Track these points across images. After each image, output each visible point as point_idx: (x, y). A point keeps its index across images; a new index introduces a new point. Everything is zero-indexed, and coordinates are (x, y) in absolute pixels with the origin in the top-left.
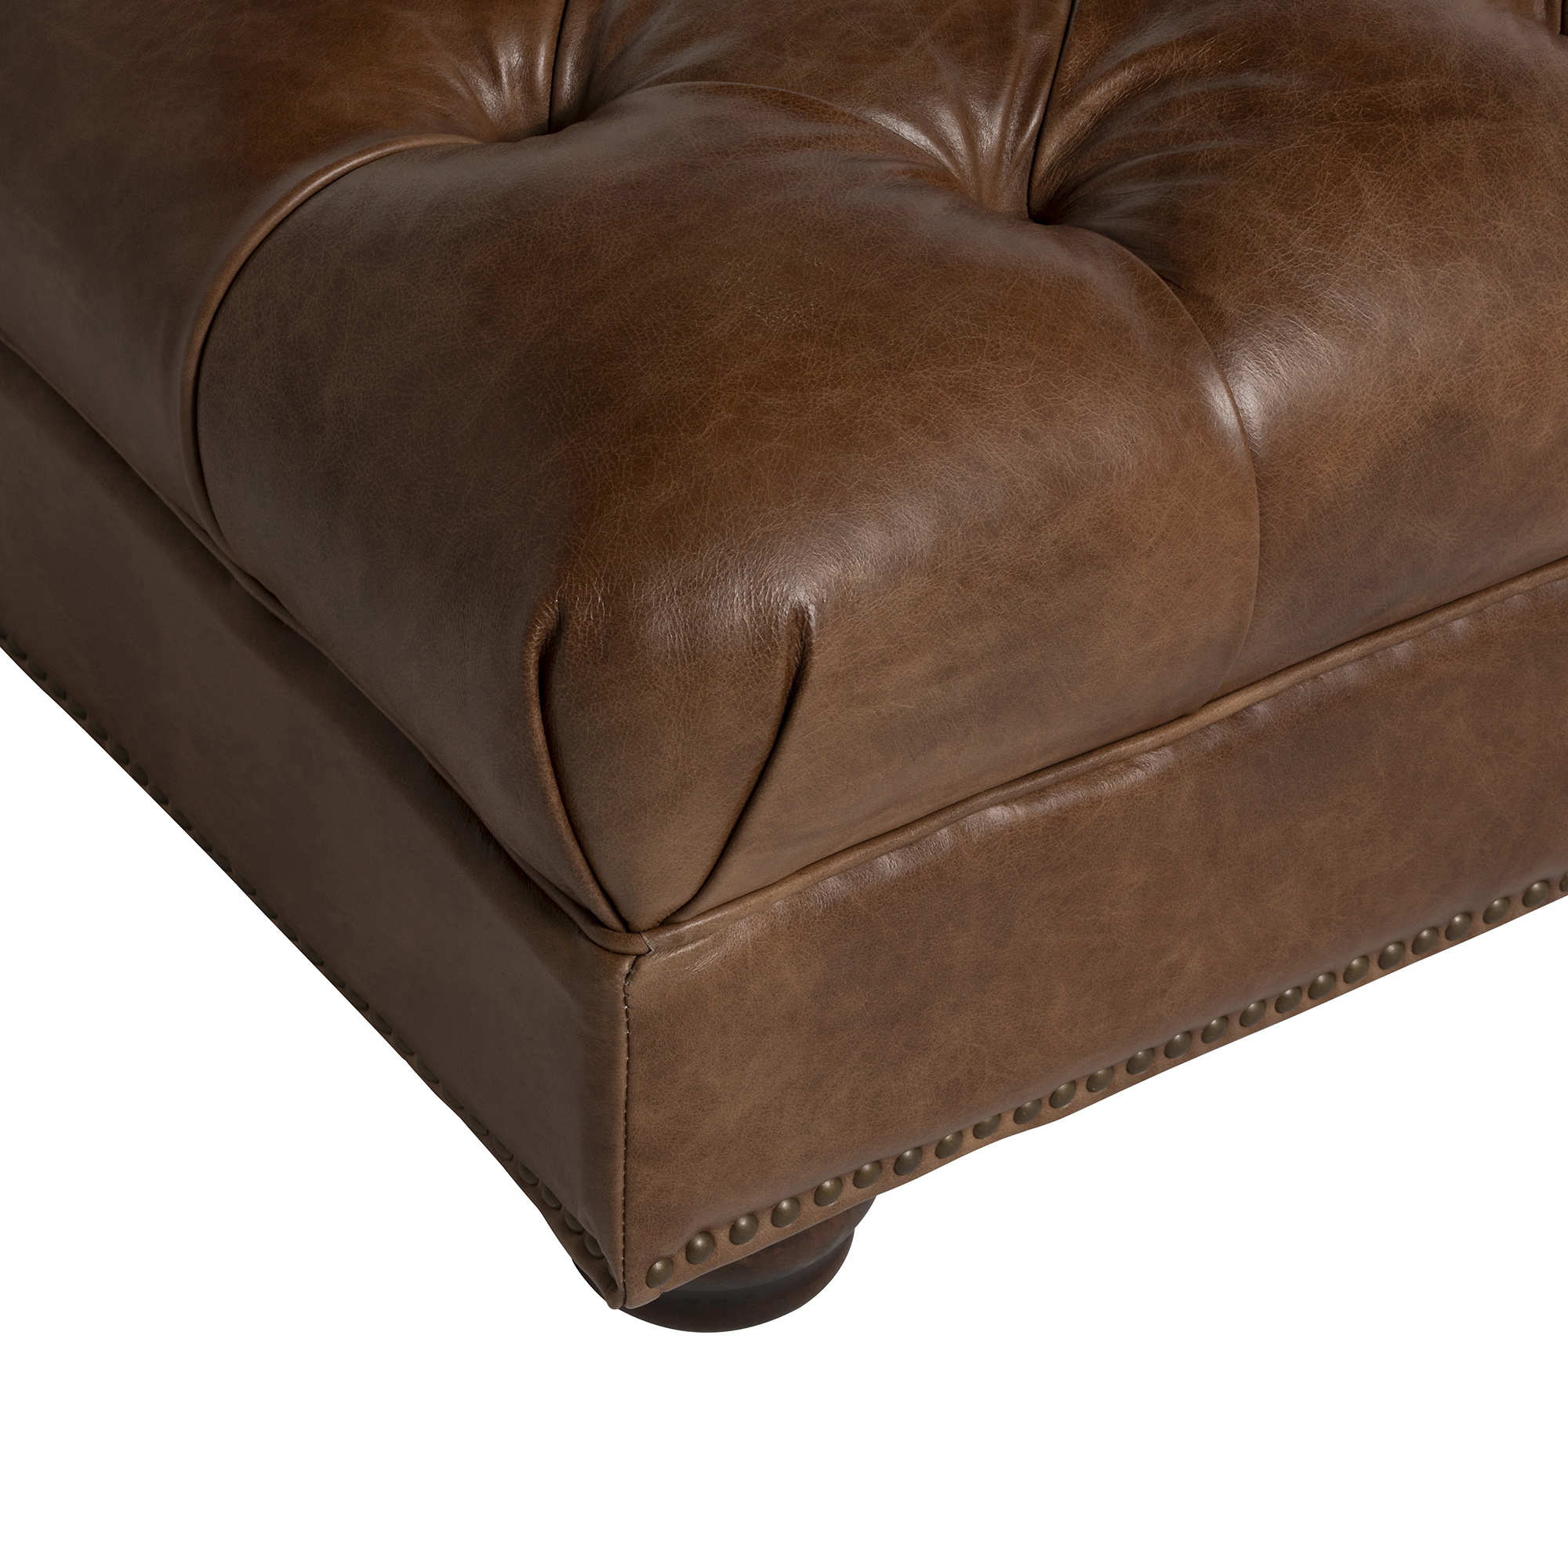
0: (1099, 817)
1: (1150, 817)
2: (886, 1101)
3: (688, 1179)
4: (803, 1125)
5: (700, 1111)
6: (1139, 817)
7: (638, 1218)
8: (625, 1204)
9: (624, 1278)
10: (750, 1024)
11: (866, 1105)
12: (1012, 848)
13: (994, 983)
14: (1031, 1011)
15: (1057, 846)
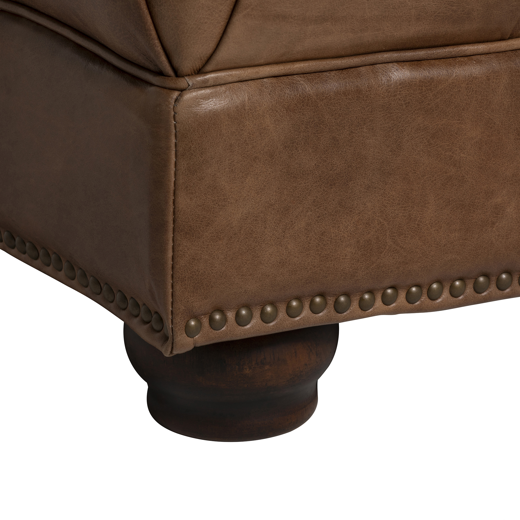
0: (452, 83)
1: (482, 93)
2: (328, 241)
3: (209, 253)
4: (278, 238)
5: (217, 205)
6: (476, 91)
7: (180, 277)
8: (173, 268)
9: (172, 324)
10: (246, 150)
11: (316, 239)
12: (401, 88)
13: (391, 179)
14: (414, 208)
15: (428, 95)
